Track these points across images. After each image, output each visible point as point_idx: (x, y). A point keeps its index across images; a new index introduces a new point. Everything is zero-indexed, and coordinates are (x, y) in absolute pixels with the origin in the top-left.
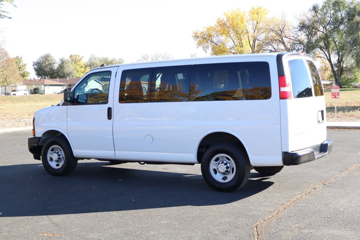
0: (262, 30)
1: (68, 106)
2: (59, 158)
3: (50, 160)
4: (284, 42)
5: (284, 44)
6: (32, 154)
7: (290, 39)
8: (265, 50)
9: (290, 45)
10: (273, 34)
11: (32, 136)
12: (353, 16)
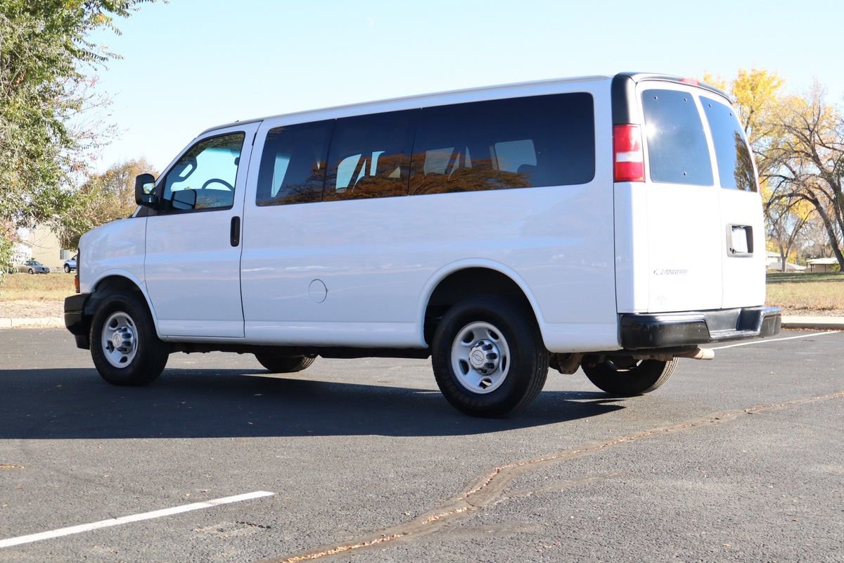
0: (763, 127)
1: (150, 218)
2: (128, 343)
3: (108, 348)
4: (817, 156)
5: (817, 163)
6: (74, 336)
7: (834, 149)
8: (770, 176)
9: (833, 165)
10: (792, 138)
11: (73, 293)
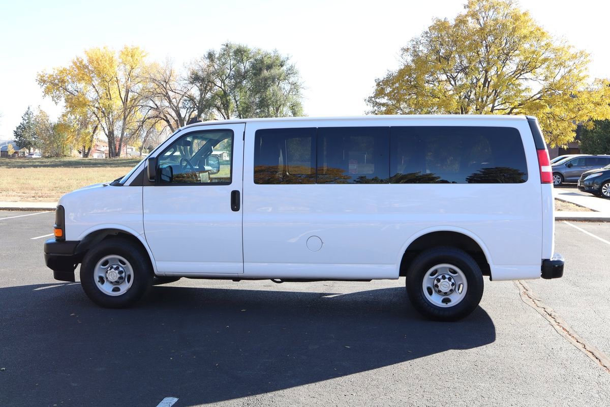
0: (137, 79)
1: (145, 188)
2: (120, 278)
4: (169, 96)
5: (169, 100)
7: (178, 93)
11: (55, 240)
12: (261, 70)
